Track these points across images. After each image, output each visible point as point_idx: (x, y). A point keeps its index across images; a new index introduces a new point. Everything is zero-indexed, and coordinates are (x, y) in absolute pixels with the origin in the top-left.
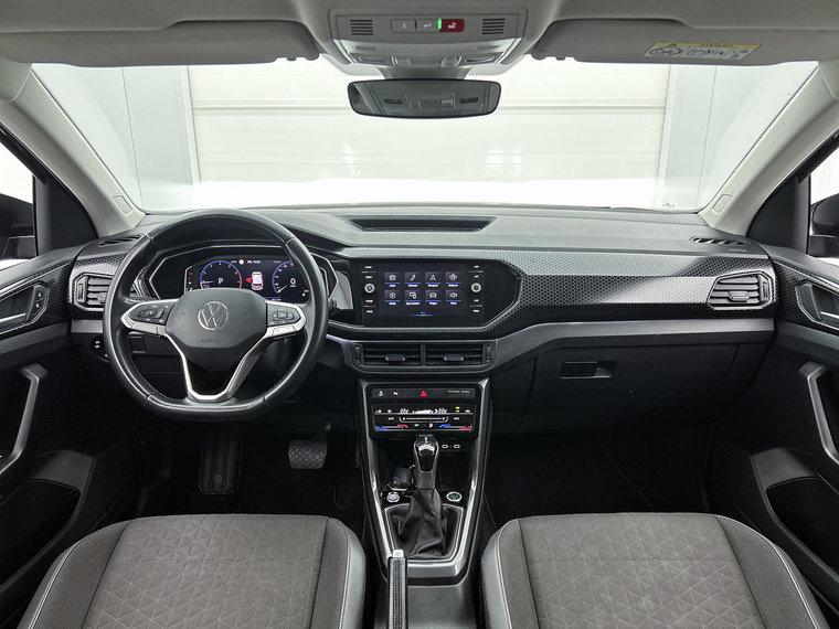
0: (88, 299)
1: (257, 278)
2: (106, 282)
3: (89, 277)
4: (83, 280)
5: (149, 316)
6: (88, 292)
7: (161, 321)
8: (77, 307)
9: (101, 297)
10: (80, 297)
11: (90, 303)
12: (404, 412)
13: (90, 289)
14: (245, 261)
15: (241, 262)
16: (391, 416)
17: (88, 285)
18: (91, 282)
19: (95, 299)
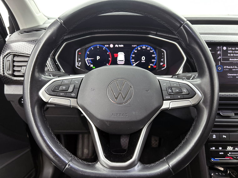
0: (14, 71)
1: (121, 56)
2: (26, 59)
3: (15, 56)
4: (10, 58)
5: (63, 91)
6: (14, 66)
7: (73, 95)
8: (7, 77)
9: (23, 70)
10: (9, 69)
11: (16, 74)
12: (230, 148)
13: (16, 64)
14: (114, 45)
15: (112, 46)
16: (221, 151)
17: (14, 61)
18: (16, 59)
19: (19, 71)
